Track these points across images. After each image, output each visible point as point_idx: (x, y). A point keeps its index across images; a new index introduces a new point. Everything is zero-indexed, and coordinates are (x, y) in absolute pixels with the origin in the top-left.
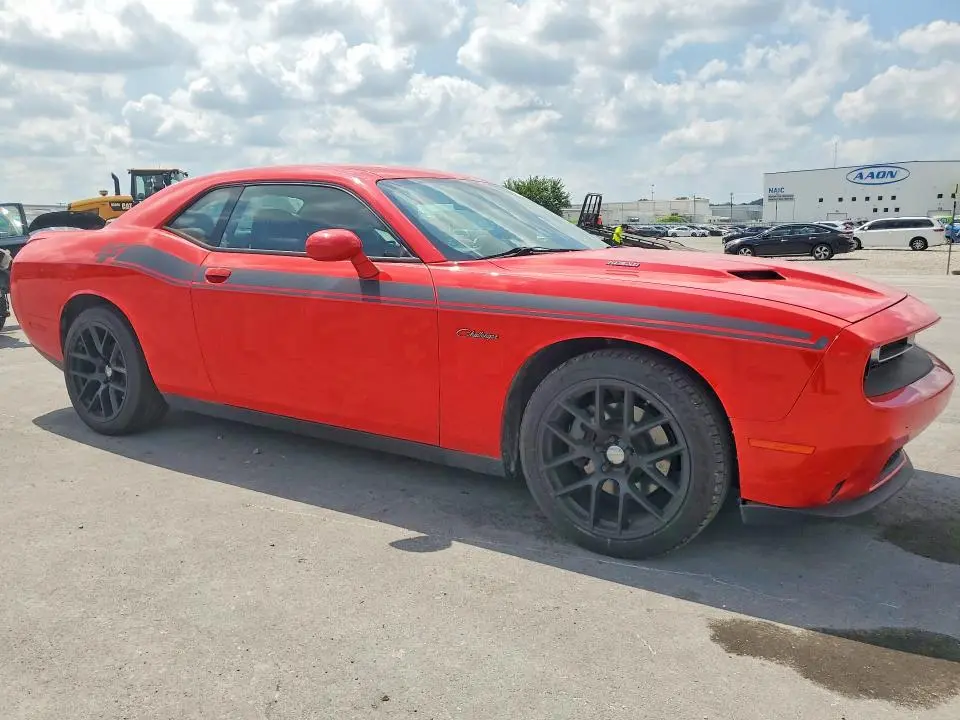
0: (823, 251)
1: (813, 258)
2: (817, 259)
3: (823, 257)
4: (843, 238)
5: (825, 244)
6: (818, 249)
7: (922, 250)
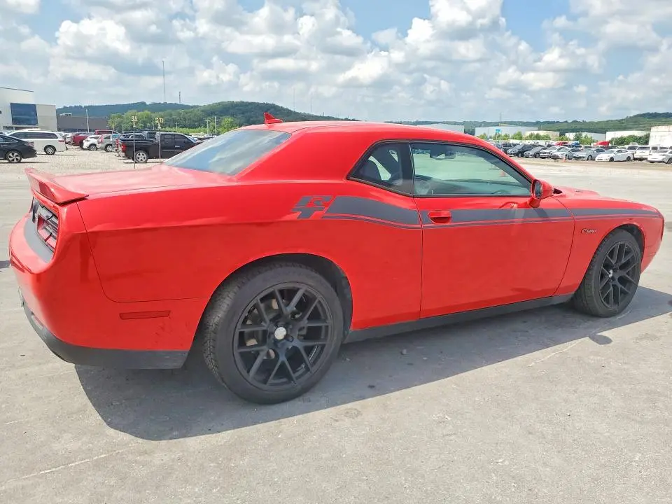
0: (14, 156)
1: (7, 161)
2: (10, 162)
3: (15, 161)
4: (29, 147)
5: (16, 151)
6: (11, 155)
7: (53, 154)
